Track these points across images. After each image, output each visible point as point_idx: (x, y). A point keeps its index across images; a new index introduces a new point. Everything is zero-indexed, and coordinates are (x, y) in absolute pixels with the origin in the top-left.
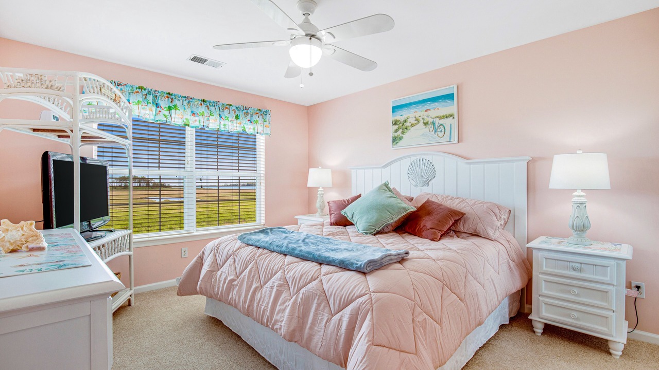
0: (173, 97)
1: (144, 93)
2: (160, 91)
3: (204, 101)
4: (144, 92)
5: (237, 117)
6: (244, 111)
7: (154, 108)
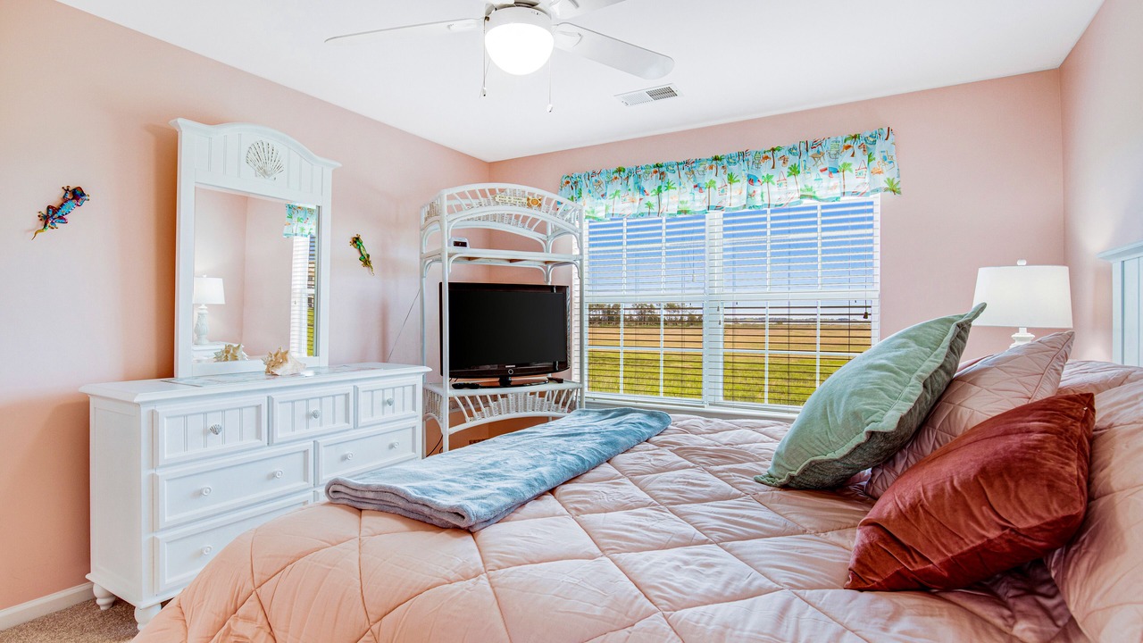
0: (664, 169)
1: (624, 178)
2: (644, 166)
3: (716, 159)
4: (624, 175)
5: (794, 171)
6: (811, 152)
7: (638, 196)
